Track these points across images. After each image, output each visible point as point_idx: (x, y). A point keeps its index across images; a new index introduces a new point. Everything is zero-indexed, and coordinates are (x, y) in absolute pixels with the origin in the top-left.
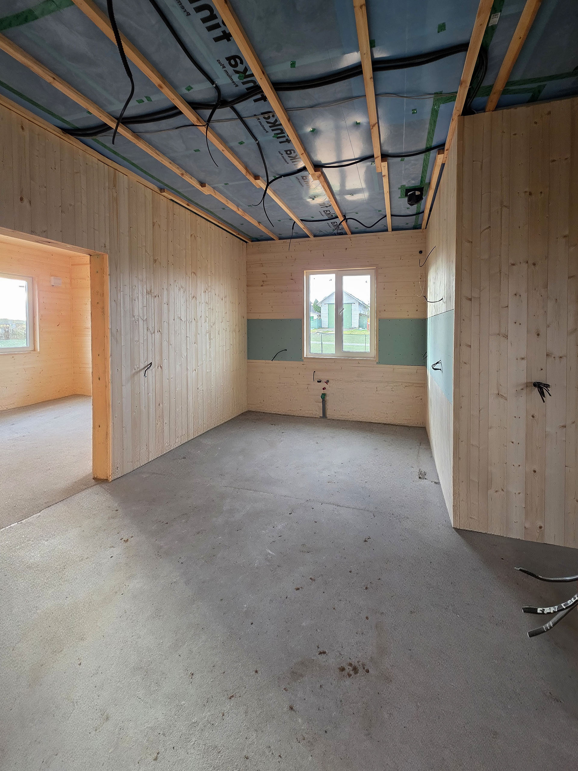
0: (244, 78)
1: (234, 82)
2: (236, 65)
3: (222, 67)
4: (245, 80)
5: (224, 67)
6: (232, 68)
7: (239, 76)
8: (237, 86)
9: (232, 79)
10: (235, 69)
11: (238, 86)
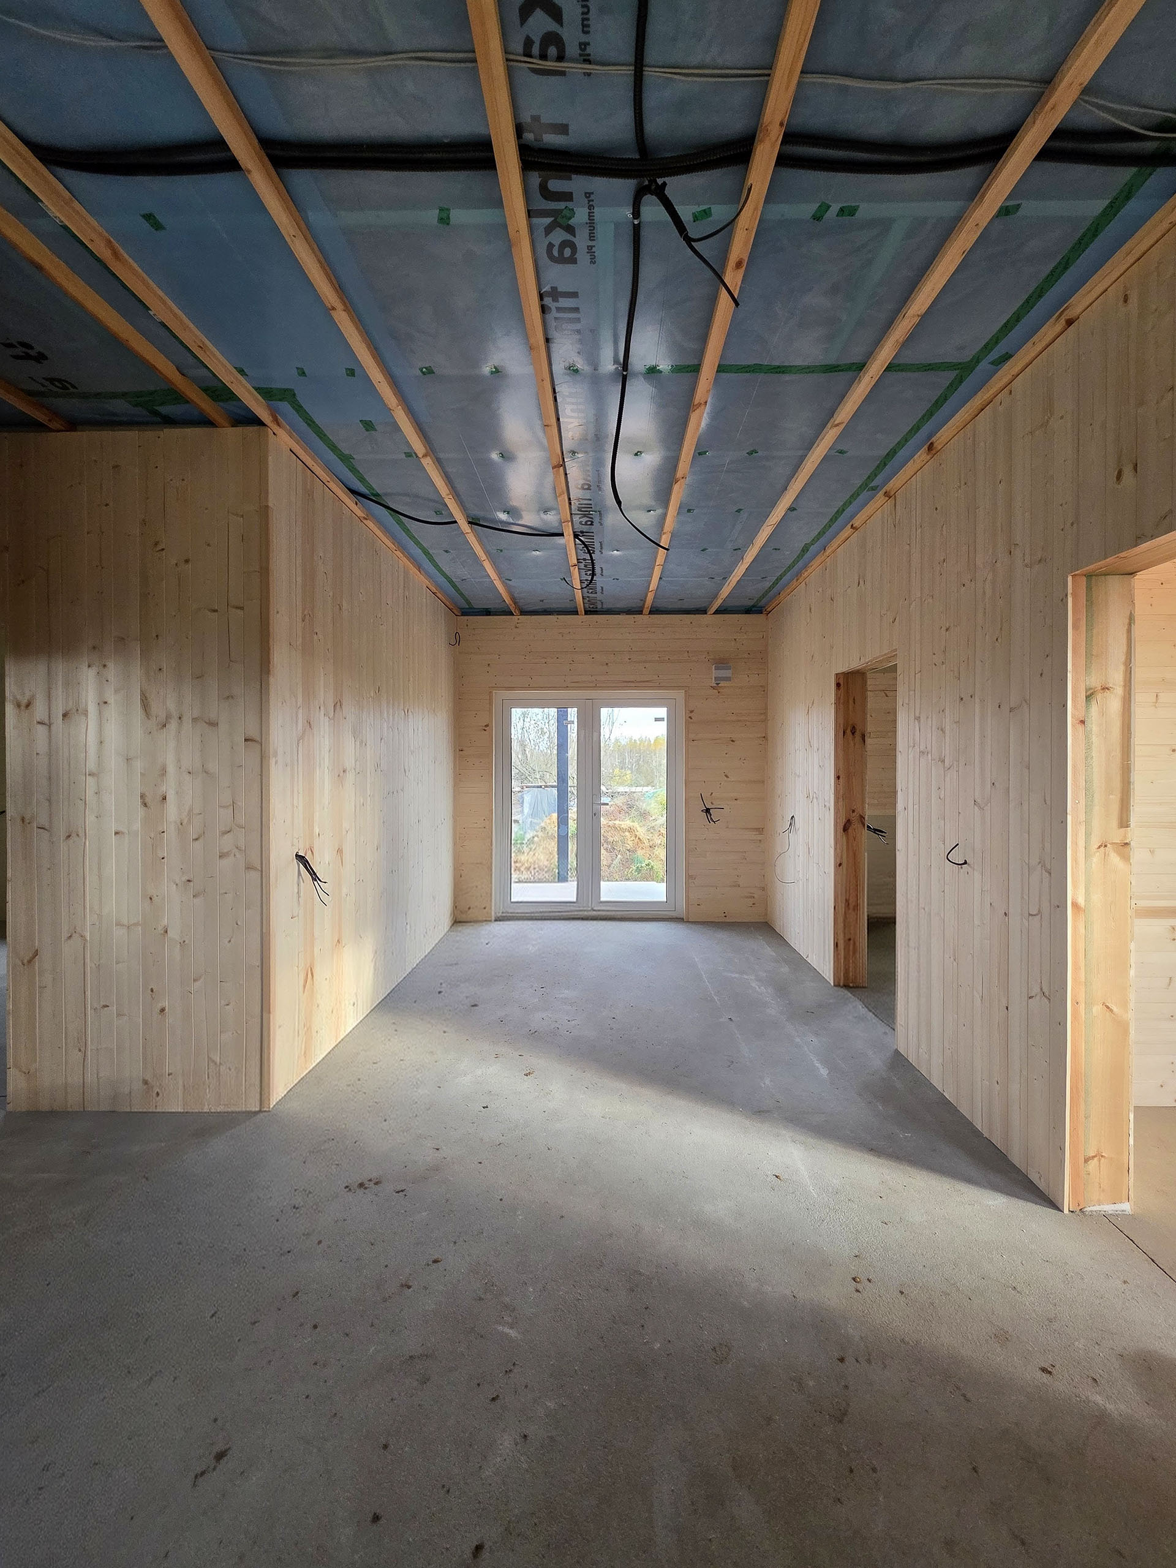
0: (561, 211)
1: (591, 207)
2: (564, 244)
3: (594, 249)
4: (561, 205)
5: (590, 248)
6: (576, 240)
7: (570, 218)
8: (588, 195)
9: (591, 216)
10: (569, 237)
11: (586, 193)
